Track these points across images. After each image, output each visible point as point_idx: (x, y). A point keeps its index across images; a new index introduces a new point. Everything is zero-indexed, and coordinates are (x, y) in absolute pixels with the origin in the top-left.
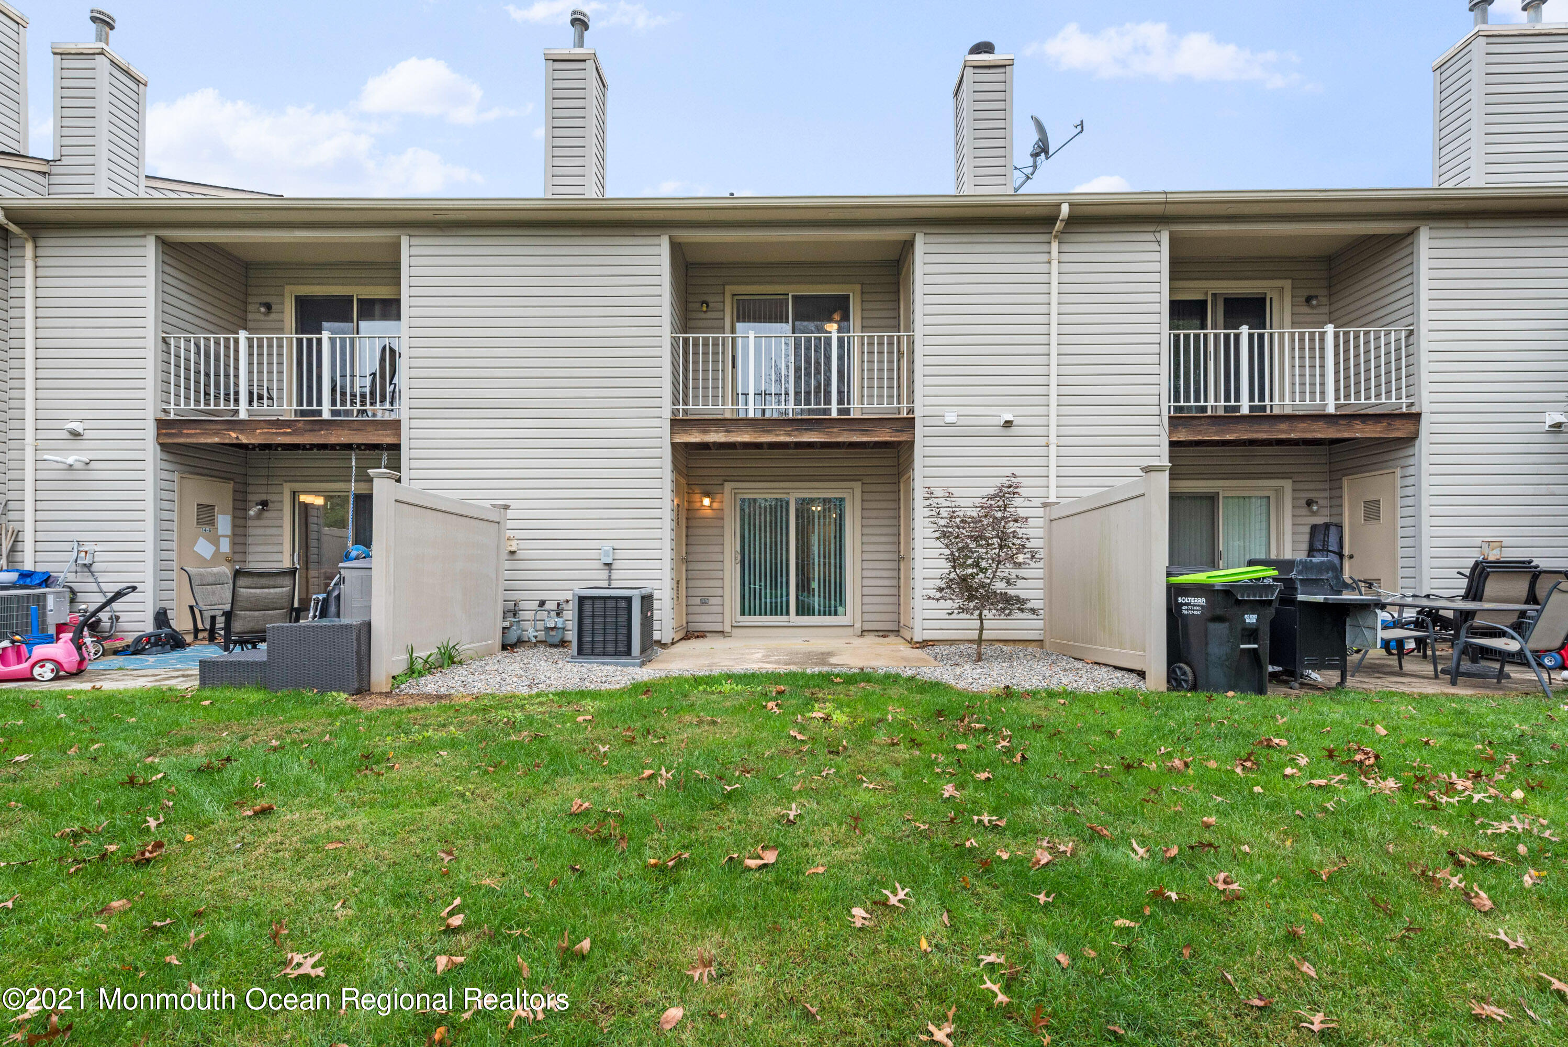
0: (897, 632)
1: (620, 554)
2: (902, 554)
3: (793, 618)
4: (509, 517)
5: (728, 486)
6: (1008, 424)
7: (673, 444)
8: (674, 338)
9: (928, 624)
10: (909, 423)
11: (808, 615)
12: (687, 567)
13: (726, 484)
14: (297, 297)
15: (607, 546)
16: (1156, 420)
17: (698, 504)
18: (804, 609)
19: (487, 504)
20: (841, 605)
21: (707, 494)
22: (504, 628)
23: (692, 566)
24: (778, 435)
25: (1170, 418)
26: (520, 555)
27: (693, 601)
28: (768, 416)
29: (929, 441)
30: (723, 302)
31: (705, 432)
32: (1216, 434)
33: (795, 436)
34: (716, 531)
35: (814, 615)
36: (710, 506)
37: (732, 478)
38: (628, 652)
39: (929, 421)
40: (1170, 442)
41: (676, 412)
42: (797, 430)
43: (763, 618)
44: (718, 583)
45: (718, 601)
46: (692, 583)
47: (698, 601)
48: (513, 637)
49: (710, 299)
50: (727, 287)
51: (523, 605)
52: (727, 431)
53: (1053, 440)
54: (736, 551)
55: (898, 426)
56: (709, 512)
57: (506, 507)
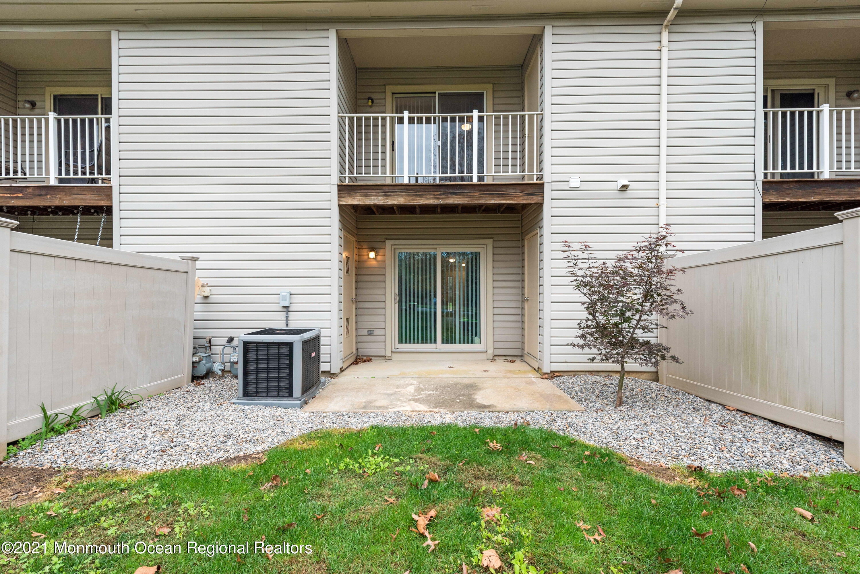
0: (521, 357)
1: (295, 299)
2: (526, 296)
3: (439, 345)
4: (197, 267)
5: (389, 243)
6: (624, 188)
7: (340, 206)
8: (341, 117)
9: (555, 358)
10: (539, 188)
11: (452, 343)
12: (357, 306)
13: (387, 241)
14: (55, 97)
15: (285, 291)
16: (751, 184)
17: (366, 257)
18: (448, 339)
19: (176, 257)
20: (476, 335)
21: (372, 249)
22: (193, 363)
23: (360, 305)
24: (428, 199)
25: (764, 183)
26: (213, 299)
27: (360, 332)
28: (420, 182)
29: (556, 203)
30: (385, 99)
31: (367, 196)
32: (802, 196)
33: (442, 199)
34: (380, 278)
35: (455, 343)
36: (375, 259)
37: (393, 237)
38: (290, 394)
39: (556, 186)
40: (763, 203)
41: (343, 179)
42: (444, 194)
43: (416, 345)
44: (382, 318)
45: (382, 332)
46: (360, 319)
47: (365, 332)
48: (202, 370)
49: (374, 96)
50: (387, 87)
51: (214, 341)
52: (385, 195)
53: (663, 201)
54: (395, 294)
55: (530, 190)
56: (374, 263)
57: (194, 259)
